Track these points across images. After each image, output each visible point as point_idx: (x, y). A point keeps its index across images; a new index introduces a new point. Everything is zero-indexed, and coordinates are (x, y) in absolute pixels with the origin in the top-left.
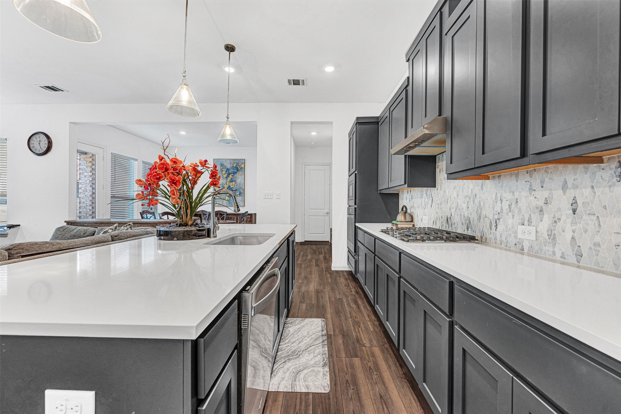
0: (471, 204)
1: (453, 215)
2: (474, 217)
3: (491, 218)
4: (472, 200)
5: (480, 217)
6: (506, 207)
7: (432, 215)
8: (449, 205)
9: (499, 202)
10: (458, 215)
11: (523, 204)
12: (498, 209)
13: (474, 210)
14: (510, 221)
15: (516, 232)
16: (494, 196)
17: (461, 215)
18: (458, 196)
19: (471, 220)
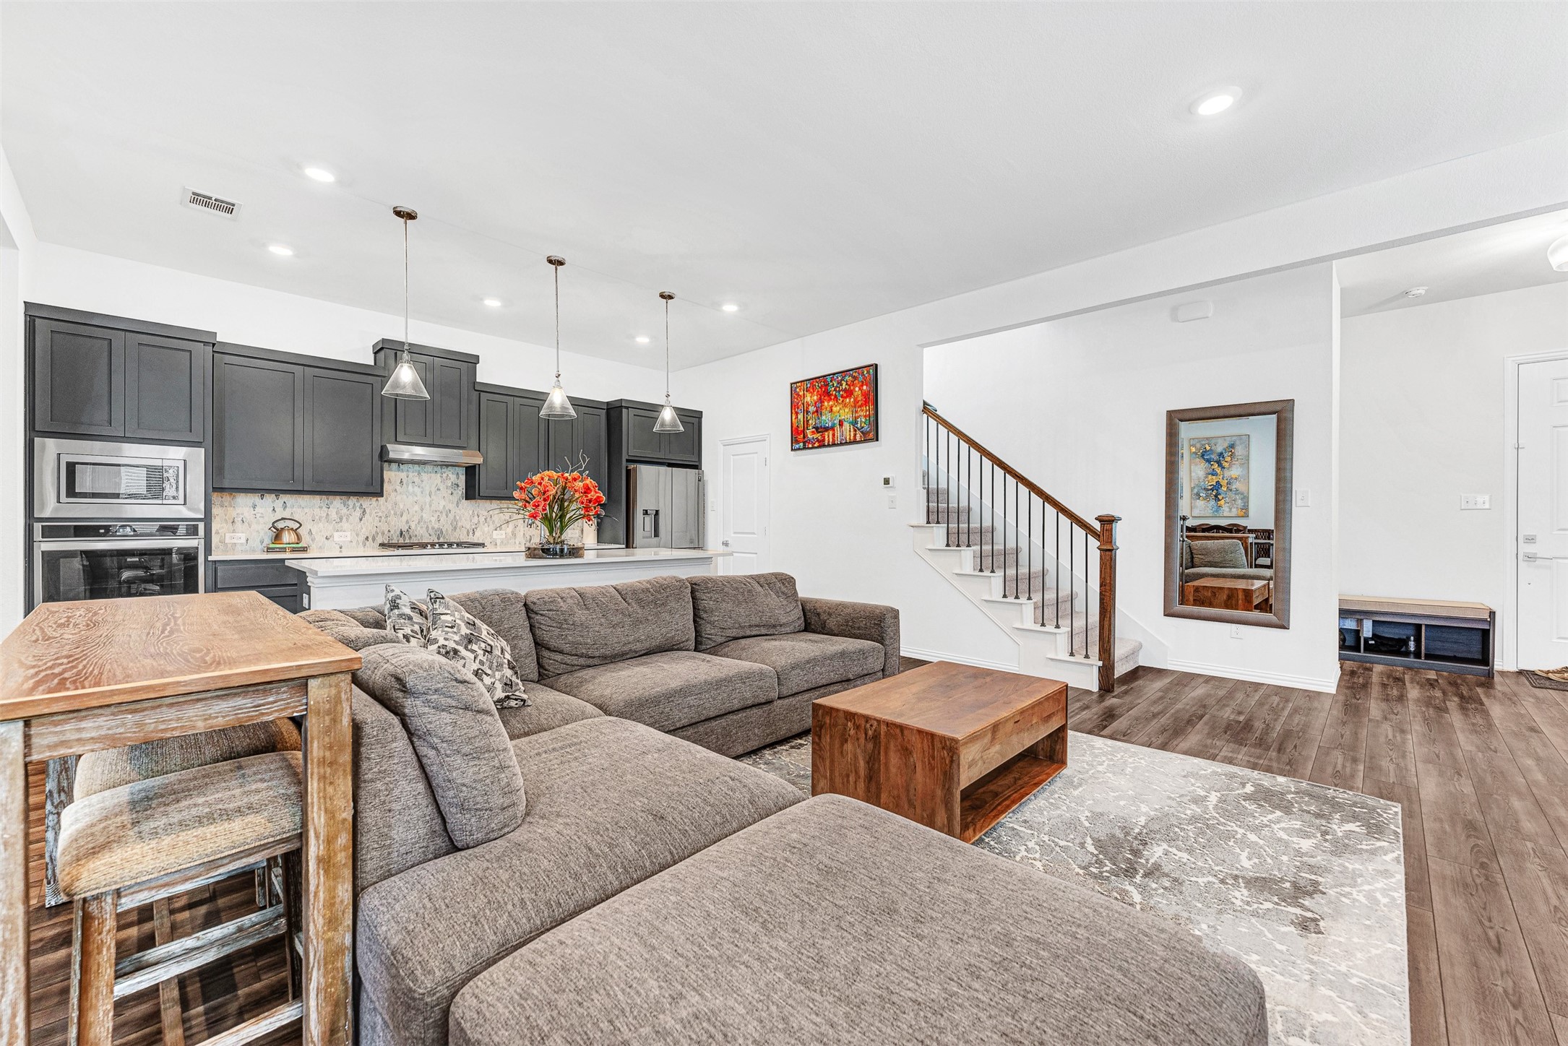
0: (443, 518)
1: (413, 527)
2: (447, 527)
3: (468, 527)
4: (444, 514)
5: (455, 528)
6: (482, 519)
7: (364, 529)
8: (404, 518)
9: (476, 517)
10: (422, 527)
11: (496, 518)
12: (475, 520)
13: (447, 523)
14: (486, 529)
15: (491, 536)
16: (471, 512)
17: (427, 527)
18: (422, 510)
19: (444, 530)
